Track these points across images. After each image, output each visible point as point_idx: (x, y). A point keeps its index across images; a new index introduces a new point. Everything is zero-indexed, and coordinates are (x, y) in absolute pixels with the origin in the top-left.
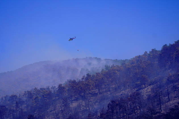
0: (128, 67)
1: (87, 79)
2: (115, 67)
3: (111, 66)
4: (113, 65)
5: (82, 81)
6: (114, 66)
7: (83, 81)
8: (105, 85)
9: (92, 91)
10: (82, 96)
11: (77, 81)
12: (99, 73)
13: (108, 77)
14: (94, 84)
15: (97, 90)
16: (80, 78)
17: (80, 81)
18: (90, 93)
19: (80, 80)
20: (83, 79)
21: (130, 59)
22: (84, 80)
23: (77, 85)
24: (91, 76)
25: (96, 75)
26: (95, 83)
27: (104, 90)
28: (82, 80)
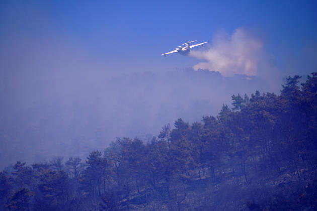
0: (303, 98)
1: (175, 136)
2: (262, 98)
3: (250, 97)
4: (257, 93)
5: (160, 142)
6: (261, 95)
7: (163, 143)
8: (231, 155)
9: (192, 172)
11: (145, 143)
12: (213, 118)
13: (240, 131)
14: (198, 151)
15: (206, 169)
17: (153, 143)
18: (183, 179)
19: (154, 139)
20: (163, 135)
21: (312, 76)
22: (166, 139)
23: (146, 153)
24: (190, 129)
25: (203, 123)
26: (201, 148)
27: (229, 170)
28: (160, 139)
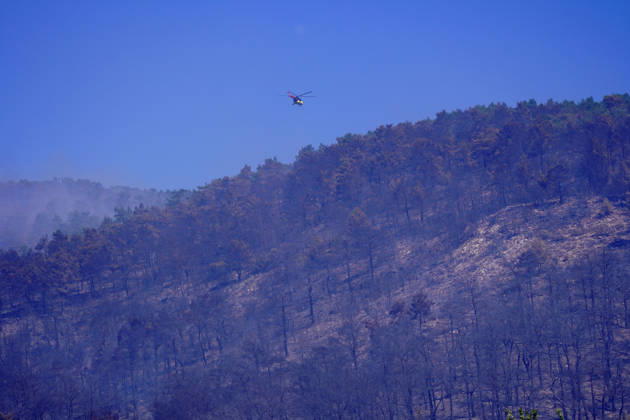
0: (189, 212)
1: (53, 248)
2: (146, 211)
3: (133, 210)
4: (141, 206)
5: (36, 254)
6: (145, 207)
7: (41, 255)
8: (113, 270)
9: (70, 286)
10: (34, 302)
11: (20, 254)
12: (94, 230)
13: (123, 245)
14: (77, 264)
15: (85, 283)
16: (32, 245)
17: (29, 254)
18: (62, 294)
19: (31, 250)
20: (39, 247)
21: (197, 190)
22: (43, 251)
23: (21, 266)
24: (69, 240)
25: (83, 236)
26: (81, 261)
27: (110, 285)
28: (36, 251)
